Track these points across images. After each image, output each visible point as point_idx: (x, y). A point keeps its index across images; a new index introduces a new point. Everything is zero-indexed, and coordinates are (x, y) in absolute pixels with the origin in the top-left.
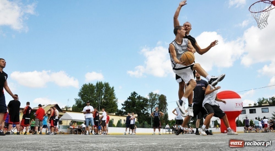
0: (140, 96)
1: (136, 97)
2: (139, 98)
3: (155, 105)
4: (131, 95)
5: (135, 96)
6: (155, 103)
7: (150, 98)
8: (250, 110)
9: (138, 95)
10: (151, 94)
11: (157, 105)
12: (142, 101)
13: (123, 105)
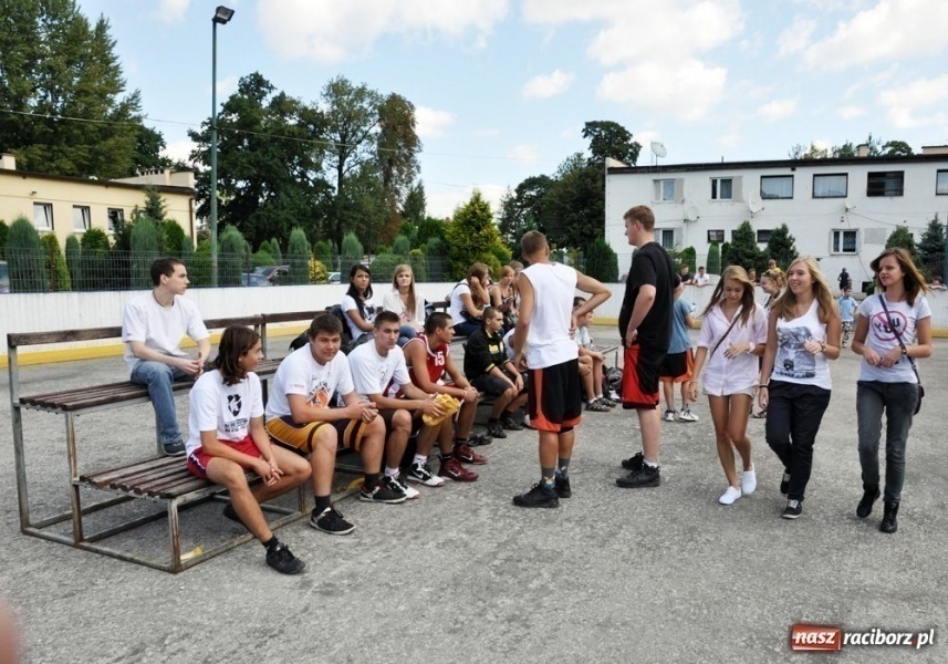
0: (283, 94)
1: (265, 103)
2: (282, 105)
3: (359, 142)
4: (240, 90)
5: (260, 98)
6: (360, 134)
7: (335, 107)
8: (871, 175)
9: (276, 93)
10: (337, 90)
11: (365, 141)
12: (292, 121)
13: (194, 136)
